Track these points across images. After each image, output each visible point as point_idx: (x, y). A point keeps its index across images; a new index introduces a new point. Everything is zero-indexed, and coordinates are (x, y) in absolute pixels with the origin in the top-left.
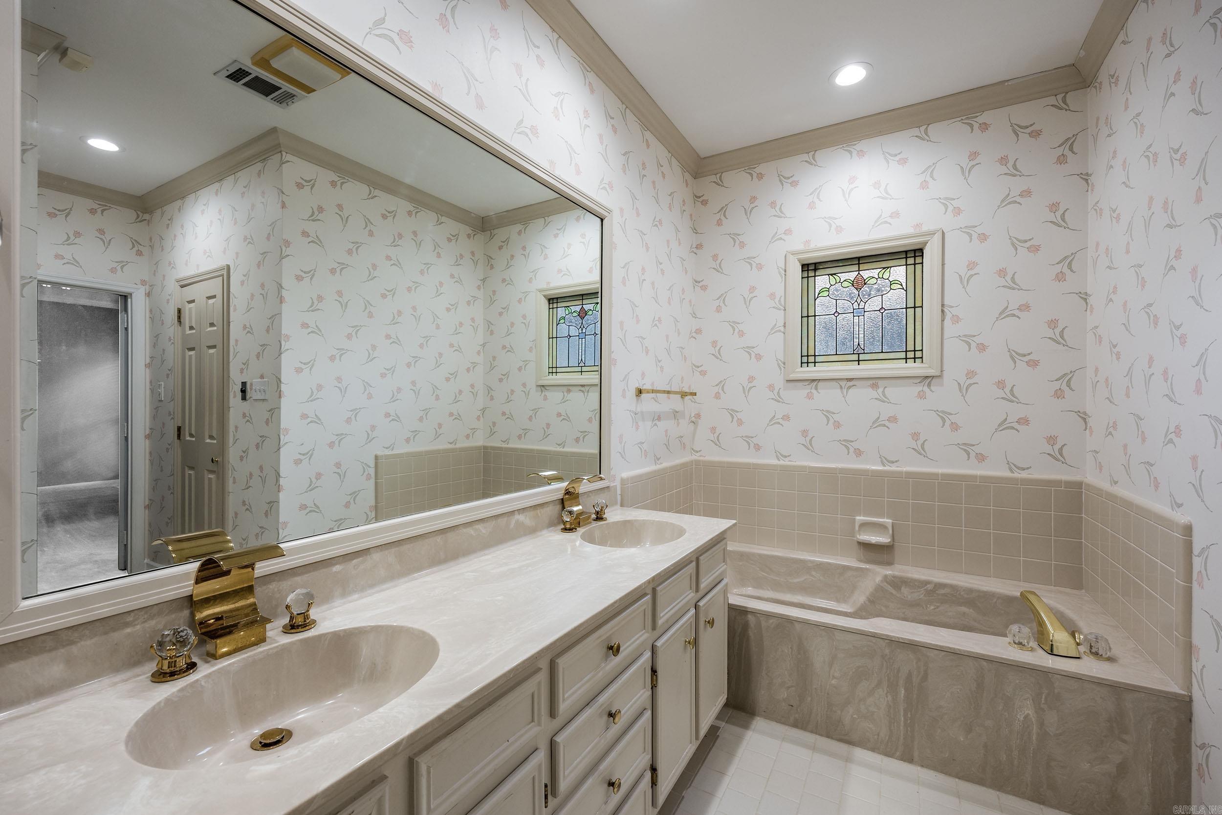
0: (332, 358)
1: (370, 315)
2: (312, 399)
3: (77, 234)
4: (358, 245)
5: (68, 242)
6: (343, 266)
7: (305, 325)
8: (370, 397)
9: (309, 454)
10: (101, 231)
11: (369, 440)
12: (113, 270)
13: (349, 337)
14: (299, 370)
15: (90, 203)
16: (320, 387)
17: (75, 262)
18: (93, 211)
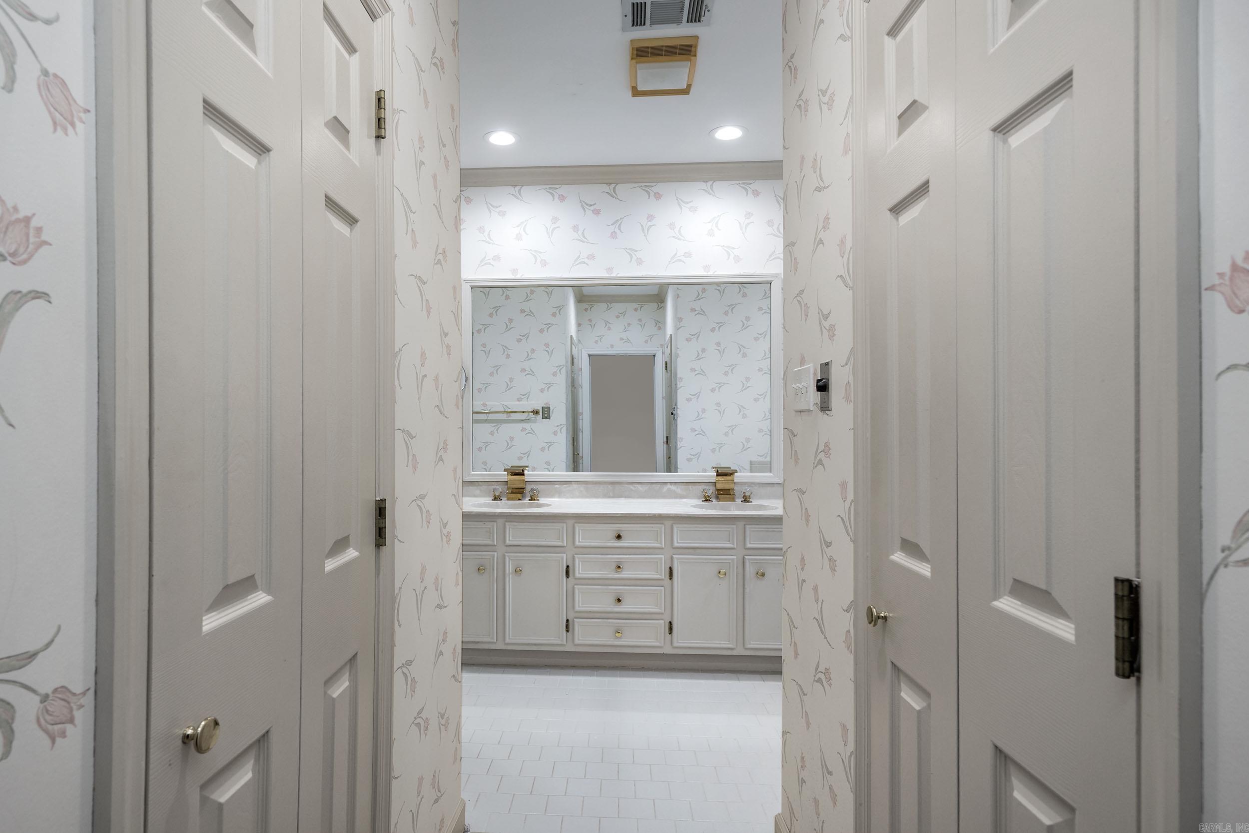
0: (713, 390)
1: (744, 355)
2: (699, 418)
3: (629, 325)
4: (732, 307)
5: (625, 330)
6: (721, 324)
7: (693, 370)
8: (744, 416)
9: (698, 455)
10: (640, 320)
11: (744, 449)
12: (646, 342)
13: (726, 374)
14: (689, 400)
15: (635, 305)
16: (704, 411)
17: (628, 341)
18: (636, 310)
